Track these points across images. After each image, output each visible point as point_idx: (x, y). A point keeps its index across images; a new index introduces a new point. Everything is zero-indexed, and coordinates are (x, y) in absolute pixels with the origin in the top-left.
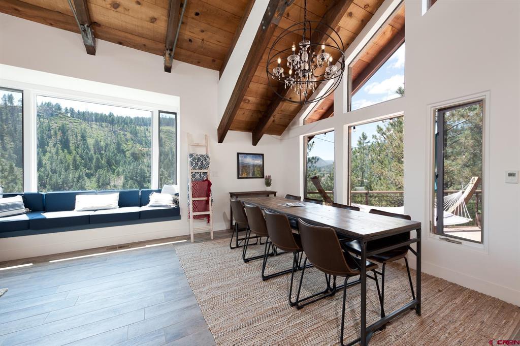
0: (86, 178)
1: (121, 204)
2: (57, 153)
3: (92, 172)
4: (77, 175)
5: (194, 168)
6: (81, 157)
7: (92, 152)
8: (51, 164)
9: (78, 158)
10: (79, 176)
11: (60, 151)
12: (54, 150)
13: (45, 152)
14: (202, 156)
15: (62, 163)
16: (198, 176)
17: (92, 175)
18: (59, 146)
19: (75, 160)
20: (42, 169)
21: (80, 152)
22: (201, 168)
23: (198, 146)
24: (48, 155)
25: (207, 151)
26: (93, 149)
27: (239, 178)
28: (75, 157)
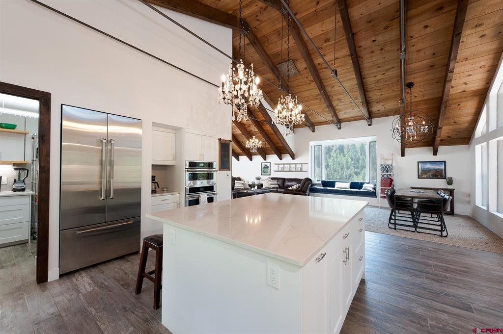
0: (354, 175)
1: (351, 187)
2: (337, 157)
3: (359, 171)
4: (348, 173)
5: (383, 172)
6: (352, 159)
7: (359, 154)
8: (333, 165)
9: (349, 160)
10: (350, 174)
11: (339, 155)
12: (335, 155)
13: (330, 157)
14: (388, 165)
15: (339, 164)
16: (385, 176)
17: (359, 173)
18: (338, 151)
19: (347, 162)
20: (329, 169)
21: (350, 155)
22: (387, 172)
23: (387, 160)
24: (332, 158)
25: (392, 163)
26: (359, 151)
27: (419, 178)
28: (347, 159)
